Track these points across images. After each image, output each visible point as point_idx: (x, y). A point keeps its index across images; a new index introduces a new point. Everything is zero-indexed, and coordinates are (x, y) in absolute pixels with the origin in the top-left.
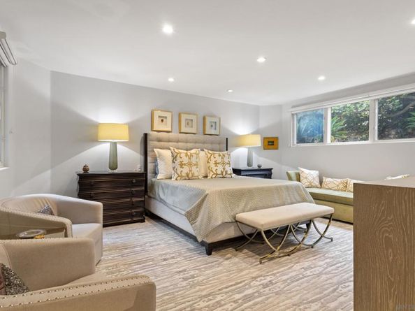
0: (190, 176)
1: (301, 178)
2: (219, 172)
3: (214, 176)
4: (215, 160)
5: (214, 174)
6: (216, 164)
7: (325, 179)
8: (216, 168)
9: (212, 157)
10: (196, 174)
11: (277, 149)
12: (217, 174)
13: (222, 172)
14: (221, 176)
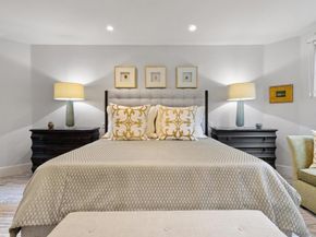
0: (128, 135)
6: (168, 122)
10: (137, 134)
11: (291, 101)
13: (175, 133)
14: (173, 137)
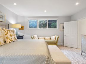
1: (35, 38)
2: (13, 39)
3: (11, 42)
4: (10, 33)
5: (11, 40)
6: (11, 35)
7: (39, 37)
8: (11, 37)
9: (9, 32)
11: (23, 29)
12: (12, 40)
13: (14, 39)
14: (14, 41)
